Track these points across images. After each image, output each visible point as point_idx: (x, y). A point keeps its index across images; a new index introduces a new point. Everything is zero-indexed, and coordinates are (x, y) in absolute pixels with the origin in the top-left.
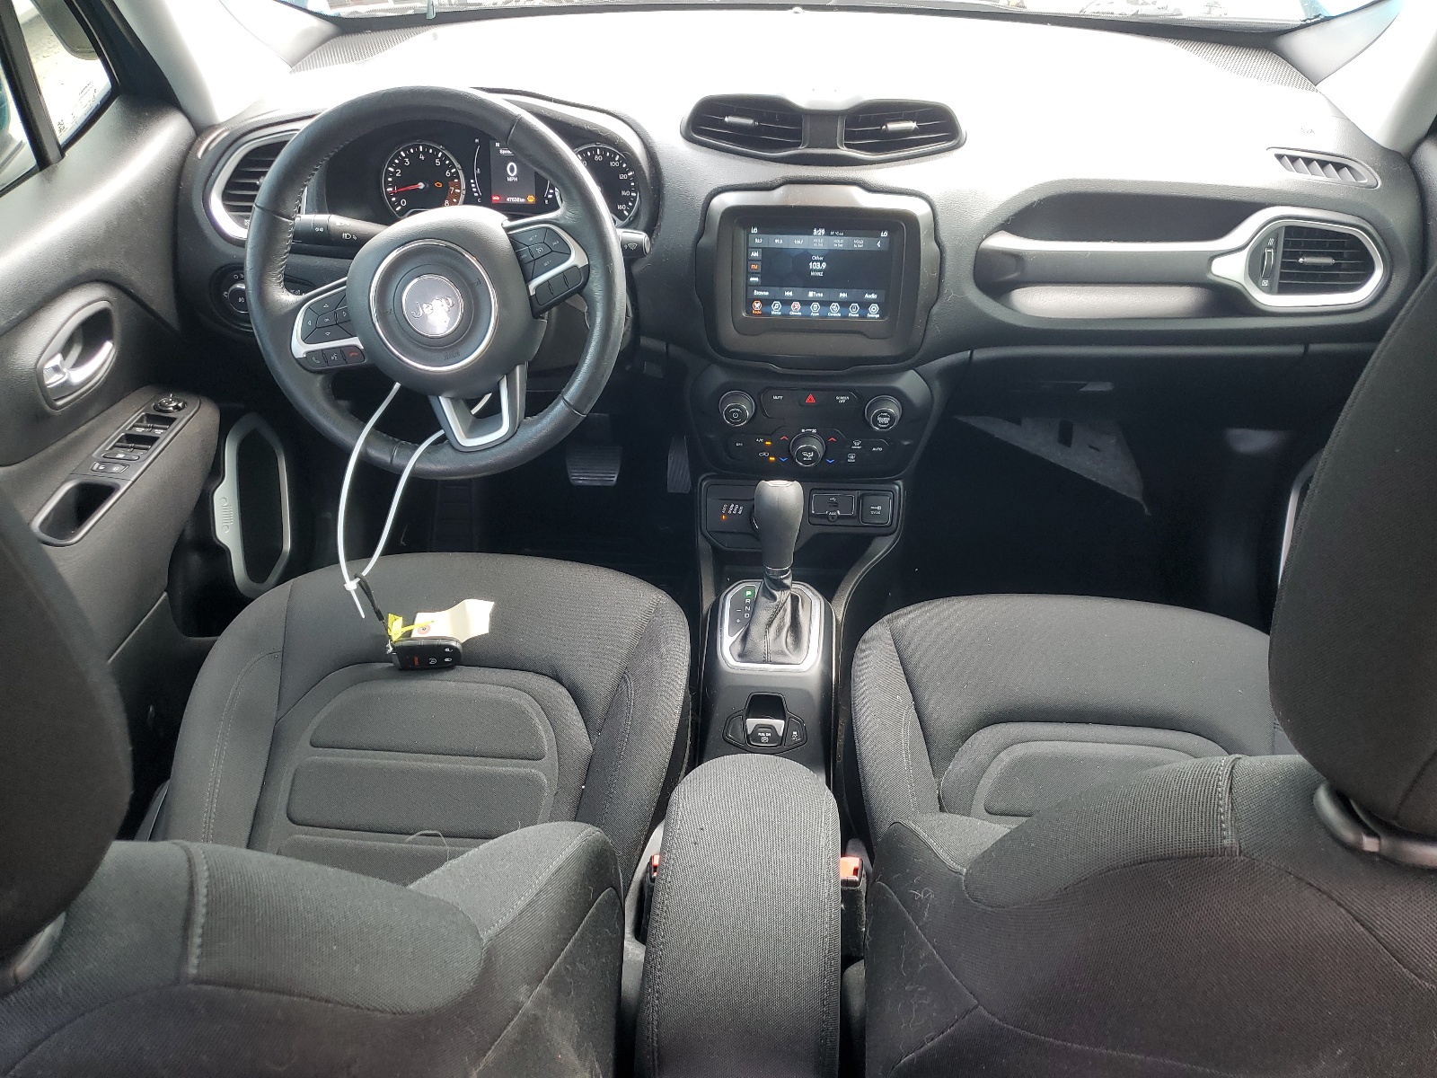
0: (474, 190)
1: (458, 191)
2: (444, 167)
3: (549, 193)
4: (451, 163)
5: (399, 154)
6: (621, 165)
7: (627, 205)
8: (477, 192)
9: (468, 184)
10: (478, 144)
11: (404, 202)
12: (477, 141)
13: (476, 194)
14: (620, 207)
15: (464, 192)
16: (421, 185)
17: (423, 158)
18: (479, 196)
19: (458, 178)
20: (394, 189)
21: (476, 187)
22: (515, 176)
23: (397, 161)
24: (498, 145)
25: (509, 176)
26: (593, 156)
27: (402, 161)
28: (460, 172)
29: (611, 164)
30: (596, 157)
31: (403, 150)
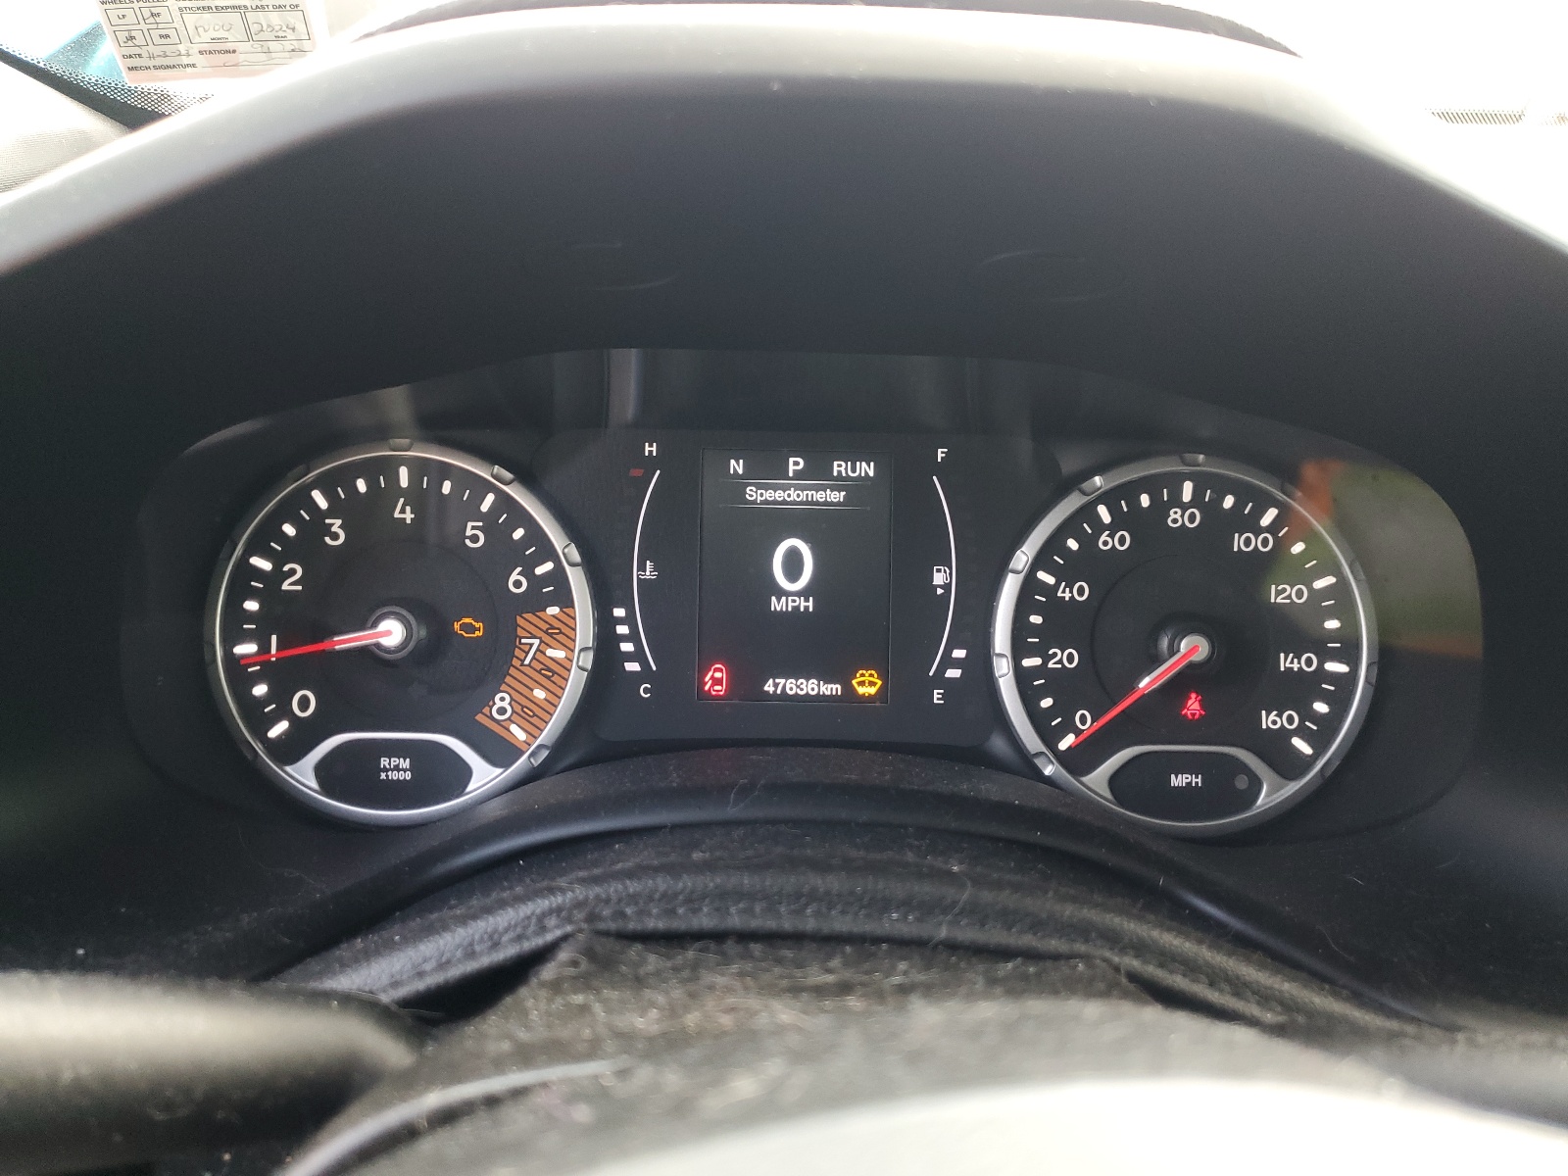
0: (627, 647)
1: (559, 654)
2: (503, 553)
3: (948, 662)
4: (536, 534)
5: (303, 498)
6: (1281, 546)
7: (1307, 714)
8: (638, 656)
9: (604, 625)
10: (651, 463)
11: (305, 702)
12: (651, 449)
13: (633, 667)
14: (1269, 720)
15: (587, 661)
16: (391, 633)
17: (409, 516)
18: (645, 674)
19: (565, 599)
20: (264, 648)
21: (633, 637)
22: (803, 593)
23: (289, 530)
24: (737, 466)
25: (781, 593)
26: (1160, 509)
27: (316, 527)
28: (577, 581)
29: (1238, 542)
30: (1175, 514)
31: (321, 483)
